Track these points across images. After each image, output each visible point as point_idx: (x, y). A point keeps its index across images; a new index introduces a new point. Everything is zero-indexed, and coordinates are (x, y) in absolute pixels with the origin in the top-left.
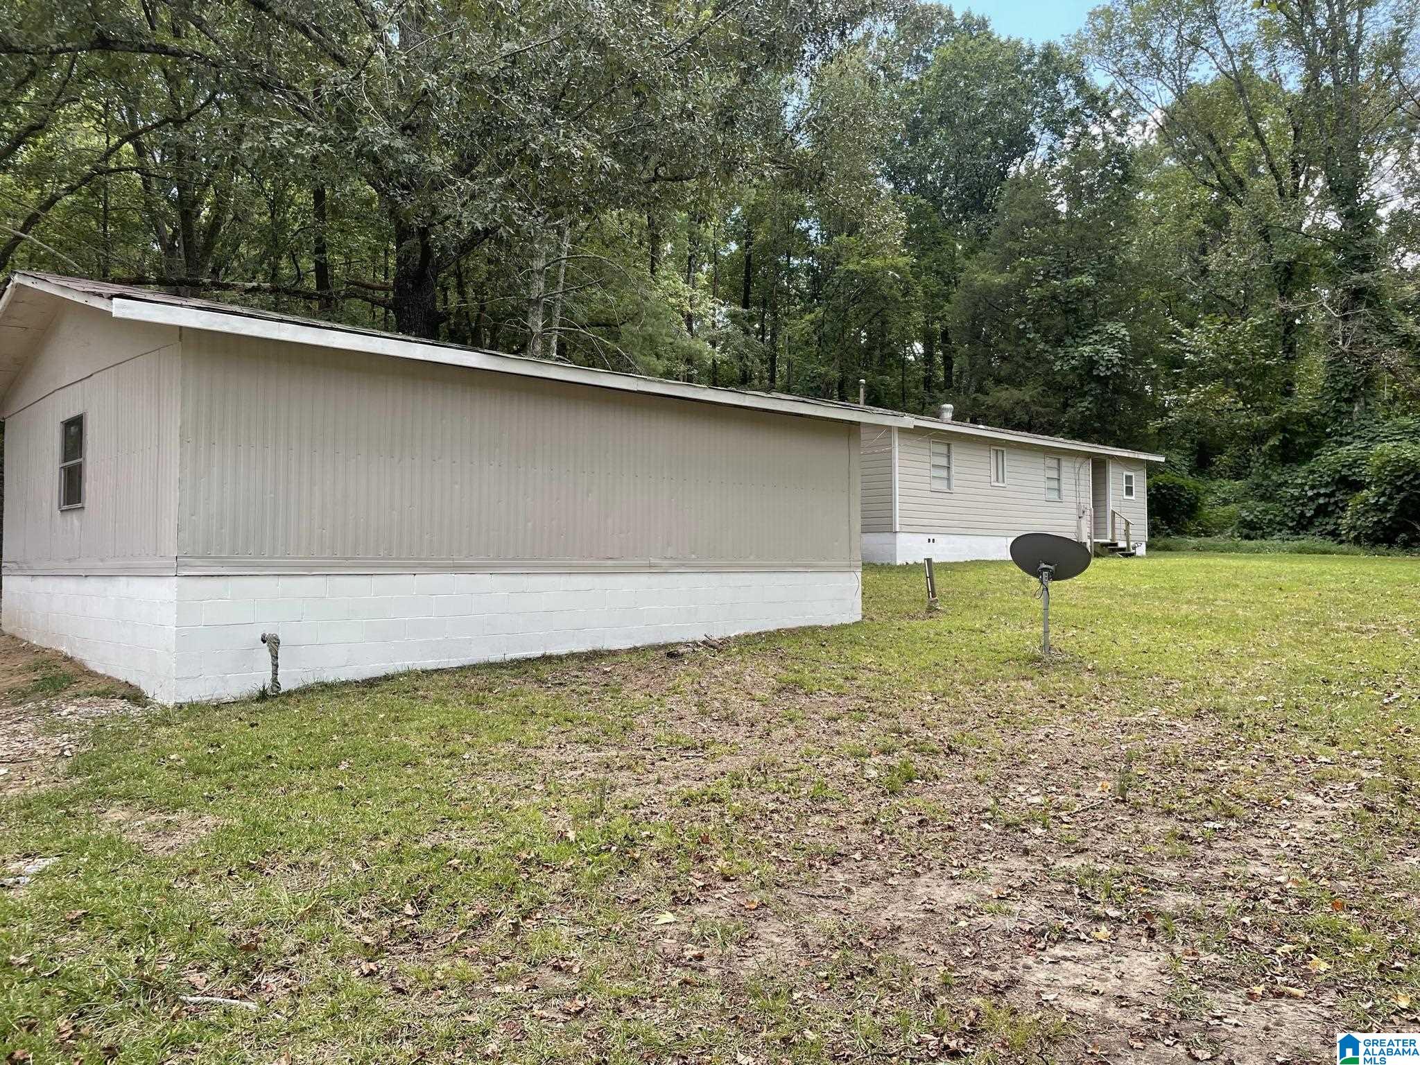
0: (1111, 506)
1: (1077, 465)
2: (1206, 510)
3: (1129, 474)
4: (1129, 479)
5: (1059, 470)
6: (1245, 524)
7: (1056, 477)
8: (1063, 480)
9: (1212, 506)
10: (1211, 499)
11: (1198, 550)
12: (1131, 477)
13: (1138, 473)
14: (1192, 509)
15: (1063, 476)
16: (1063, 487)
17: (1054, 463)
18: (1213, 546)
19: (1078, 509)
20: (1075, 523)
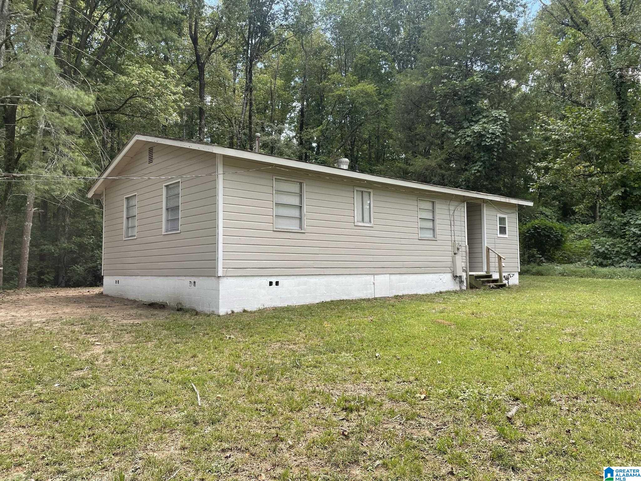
0: (486, 243)
1: (452, 208)
2: (568, 243)
3: (502, 216)
4: (502, 220)
5: (433, 212)
6: (598, 254)
7: (431, 218)
8: (437, 221)
9: (572, 241)
10: (571, 236)
11: (563, 275)
12: (504, 219)
13: (509, 215)
14: (559, 243)
15: (437, 217)
16: (437, 227)
17: (428, 206)
18: (575, 272)
19: (453, 246)
20: (450, 259)
